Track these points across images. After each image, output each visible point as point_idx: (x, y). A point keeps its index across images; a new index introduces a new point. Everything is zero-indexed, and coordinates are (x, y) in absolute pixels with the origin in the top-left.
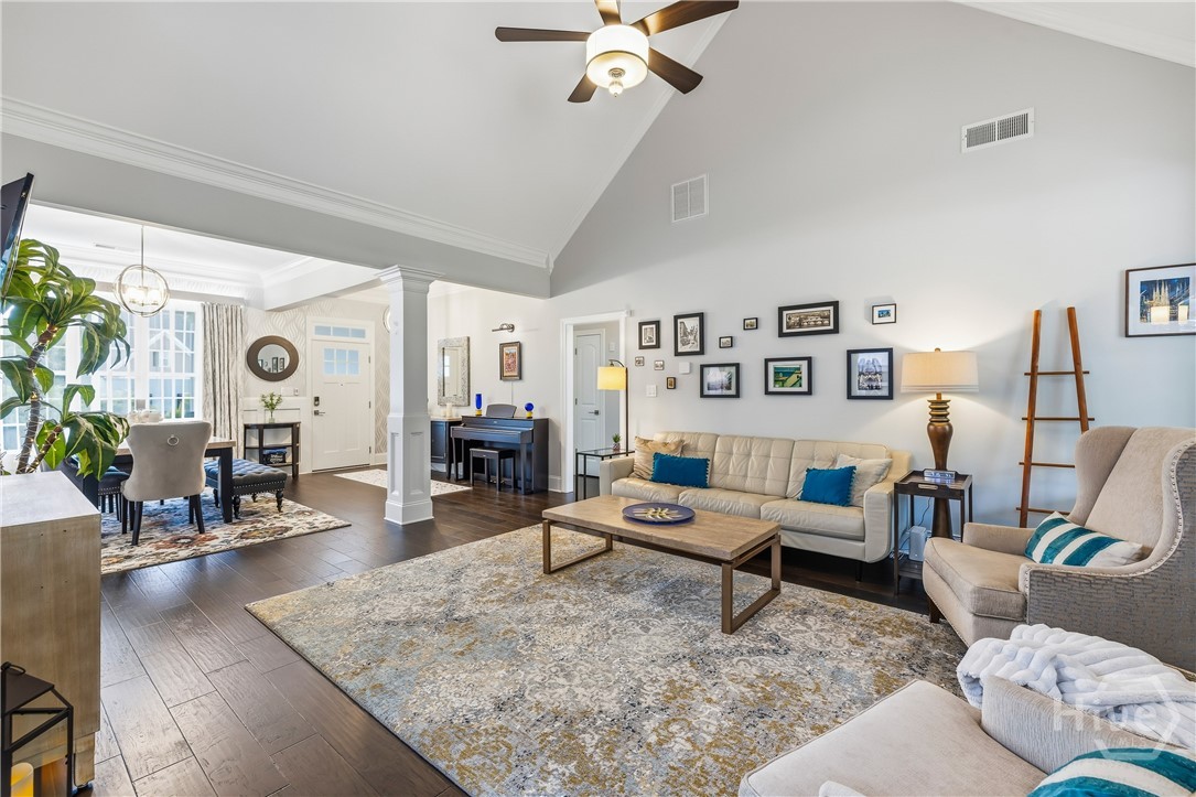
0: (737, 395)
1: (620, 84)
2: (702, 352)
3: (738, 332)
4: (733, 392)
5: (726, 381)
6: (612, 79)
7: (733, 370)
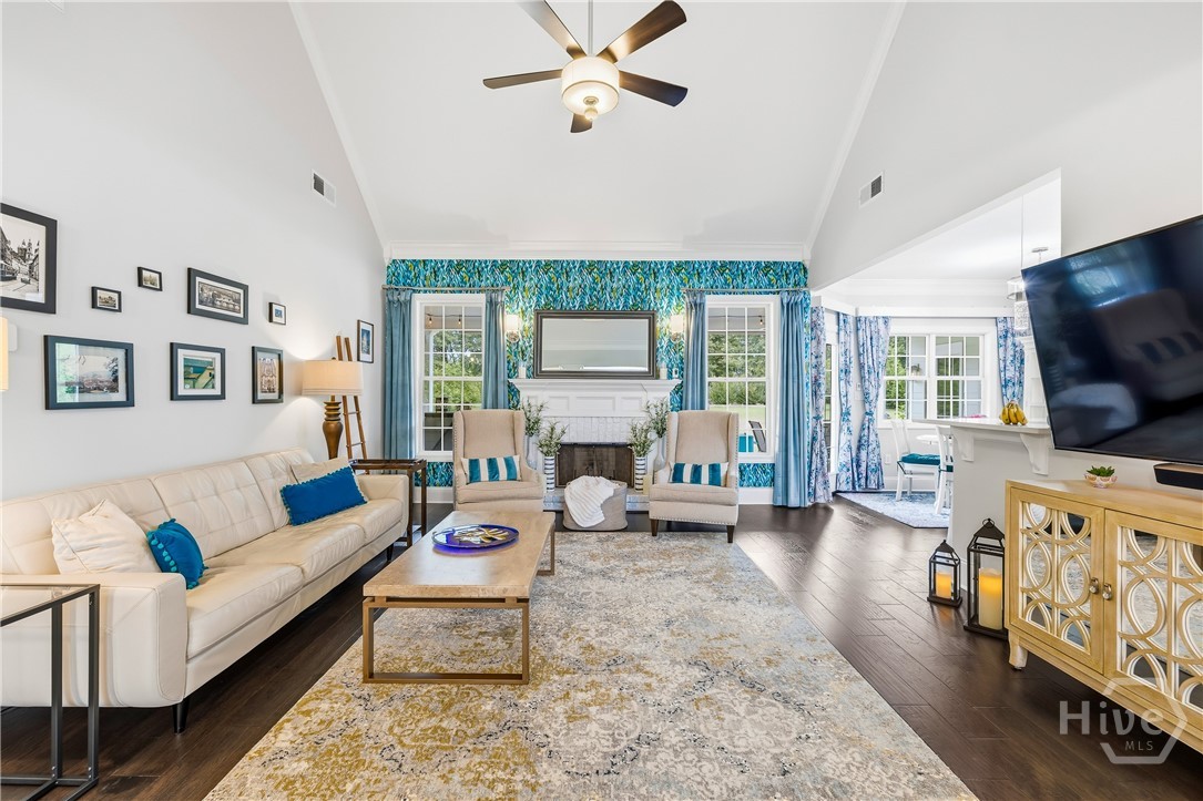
0: (129, 402)
1: (595, 111)
2: (49, 307)
3: (128, 285)
4: (120, 396)
5: (106, 375)
6: (586, 107)
7: (120, 354)
